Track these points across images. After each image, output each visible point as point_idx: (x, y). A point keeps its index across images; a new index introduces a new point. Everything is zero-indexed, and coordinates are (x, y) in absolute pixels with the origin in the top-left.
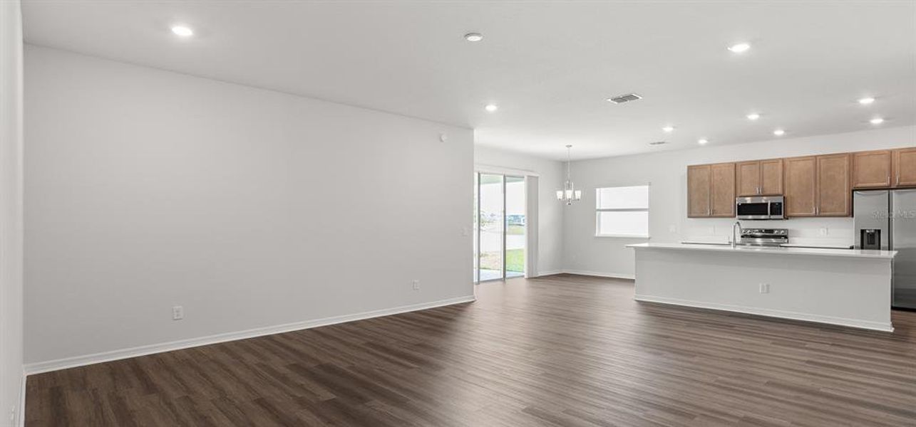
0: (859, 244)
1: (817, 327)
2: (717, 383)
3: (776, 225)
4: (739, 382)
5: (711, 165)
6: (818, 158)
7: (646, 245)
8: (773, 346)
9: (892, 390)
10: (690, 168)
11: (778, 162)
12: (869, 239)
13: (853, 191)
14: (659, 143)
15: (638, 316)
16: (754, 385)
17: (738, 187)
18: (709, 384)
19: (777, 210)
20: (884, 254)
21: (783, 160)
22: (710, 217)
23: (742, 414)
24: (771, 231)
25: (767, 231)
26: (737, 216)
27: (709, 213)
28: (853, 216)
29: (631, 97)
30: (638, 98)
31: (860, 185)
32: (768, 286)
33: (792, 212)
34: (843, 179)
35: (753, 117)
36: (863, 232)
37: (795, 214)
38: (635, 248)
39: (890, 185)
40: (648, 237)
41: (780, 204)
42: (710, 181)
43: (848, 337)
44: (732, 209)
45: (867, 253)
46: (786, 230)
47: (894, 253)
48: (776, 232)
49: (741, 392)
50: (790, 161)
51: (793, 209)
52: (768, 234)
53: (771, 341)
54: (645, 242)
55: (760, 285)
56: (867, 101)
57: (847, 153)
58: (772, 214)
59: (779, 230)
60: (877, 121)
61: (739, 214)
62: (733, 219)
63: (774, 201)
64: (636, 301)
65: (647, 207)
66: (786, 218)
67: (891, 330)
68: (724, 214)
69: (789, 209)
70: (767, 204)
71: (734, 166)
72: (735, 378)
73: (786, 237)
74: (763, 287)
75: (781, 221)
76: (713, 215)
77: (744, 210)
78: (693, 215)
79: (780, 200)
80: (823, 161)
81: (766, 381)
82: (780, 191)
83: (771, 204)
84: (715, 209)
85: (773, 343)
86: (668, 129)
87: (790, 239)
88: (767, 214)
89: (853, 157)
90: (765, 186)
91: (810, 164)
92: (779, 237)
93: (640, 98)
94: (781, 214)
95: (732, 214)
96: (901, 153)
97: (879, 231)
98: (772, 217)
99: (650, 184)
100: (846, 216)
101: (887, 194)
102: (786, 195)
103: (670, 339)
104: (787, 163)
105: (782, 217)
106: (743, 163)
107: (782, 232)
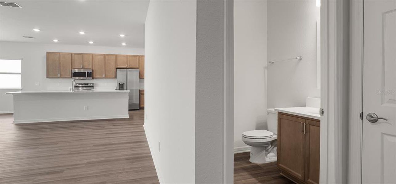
0: (118, 89)
1: (107, 121)
2: (71, 153)
3: (89, 81)
4: (82, 149)
5: (60, 53)
6: (105, 55)
7: (20, 92)
8: (93, 131)
9: (133, 136)
10: (48, 53)
11: (90, 55)
12: (121, 86)
13: (116, 69)
14: (29, 37)
15: (18, 132)
16: (88, 148)
17: (73, 64)
18: (67, 154)
19: (90, 75)
20: (125, 91)
21: (92, 54)
22: (59, 78)
23: (85, 162)
24: (87, 84)
25: (86, 84)
26: (72, 78)
27: (58, 76)
28: (116, 78)
29: (13, 5)
30: (19, 7)
31: (118, 67)
32: (88, 107)
33: (96, 76)
34: (113, 63)
35: (82, 33)
36: (119, 83)
37: (97, 77)
38: (13, 94)
39: (127, 67)
40: (21, 89)
41: (91, 73)
42: (59, 61)
43: (118, 122)
44: (70, 74)
45: (121, 91)
46: (93, 84)
47: (129, 91)
48: (89, 84)
49: (83, 153)
50: (95, 55)
51: (96, 75)
52: (86, 85)
53: (91, 129)
54: (20, 91)
55: (85, 107)
56: (122, 36)
57: (115, 55)
58: (87, 77)
59: (90, 84)
60: (124, 44)
61: (73, 77)
62: (70, 79)
63: (88, 72)
64: (14, 124)
65: (20, 72)
66: (93, 79)
67: (129, 117)
68: (66, 77)
69: (94, 75)
70: (85, 72)
71: (71, 54)
72: (79, 148)
73: (93, 87)
74: (86, 107)
75: (91, 80)
76: (61, 77)
77: (75, 75)
78: (49, 77)
79: (91, 71)
80: (107, 56)
81: (92, 145)
82: (91, 68)
83: (88, 73)
84: (62, 74)
85: (92, 130)
86: (37, 30)
87: (94, 87)
88: (86, 77)
89: (116, 56)
90: (85, 65)
91: (102, 57)
92: (90, 87)
93: (20, 7)
94: (91, 77)
95: (70, 76)
96: (130, 56)
97: (124, 83)
98: (88, 78)
99: (22, 59)
100: (114, 78)
101: (126, 71)
102: (93, 69)
103: (41, 139)
104: (94, 56)
105: (91, 78)
106: (75, 54)
107: (92, 84)
